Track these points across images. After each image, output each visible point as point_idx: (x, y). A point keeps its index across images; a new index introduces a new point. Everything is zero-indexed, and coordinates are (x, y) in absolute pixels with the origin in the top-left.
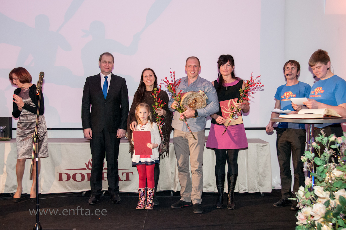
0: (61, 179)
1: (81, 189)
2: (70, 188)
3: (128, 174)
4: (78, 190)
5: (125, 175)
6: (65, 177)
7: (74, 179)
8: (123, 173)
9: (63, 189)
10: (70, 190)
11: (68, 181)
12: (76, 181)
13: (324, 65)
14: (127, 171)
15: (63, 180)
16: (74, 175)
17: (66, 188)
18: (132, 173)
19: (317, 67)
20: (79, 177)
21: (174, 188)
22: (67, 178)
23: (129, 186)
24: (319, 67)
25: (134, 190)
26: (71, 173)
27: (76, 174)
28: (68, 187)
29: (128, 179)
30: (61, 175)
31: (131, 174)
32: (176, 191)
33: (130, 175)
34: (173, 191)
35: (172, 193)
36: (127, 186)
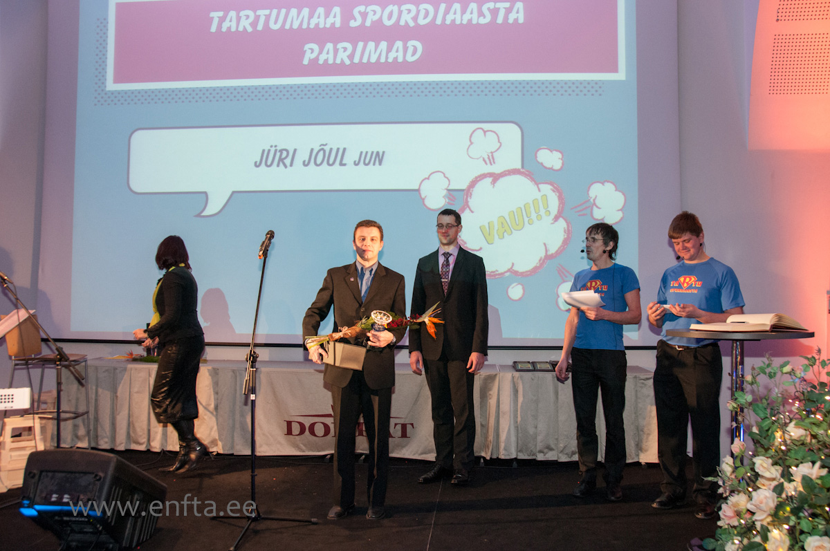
0: (289, 432)
1: (323, 450)
2: (304, 448)
3: (404, 426)
4: (319, 451)
5: (399, 427)
6: (296, 429)
7: (312, 432)
8: (396, 424)
9: (293, 449)
10: (304, 451)
11: (302, 436)
12: (315, 436)
13: (694, 237)
14: (402, 421)
15: (293, 434)
16: (312, 426)
17: (298, 448)
18: (412, 424)
19: (684, 241)
20: (319, 430)
21: (486, 454)
22: (299, 430)
23: (407, 448)
24: (689, 241)
25: (414, 454)
26: (307, 422)
27: (315, 423)
28: (302, 445)
29: (404, 435)
30: (289, 424)
31: (411, 426)
32: (488, 458)
33: (409, 427)
34: (484, 458)
35: (482, 461)
36: (403, 447)
